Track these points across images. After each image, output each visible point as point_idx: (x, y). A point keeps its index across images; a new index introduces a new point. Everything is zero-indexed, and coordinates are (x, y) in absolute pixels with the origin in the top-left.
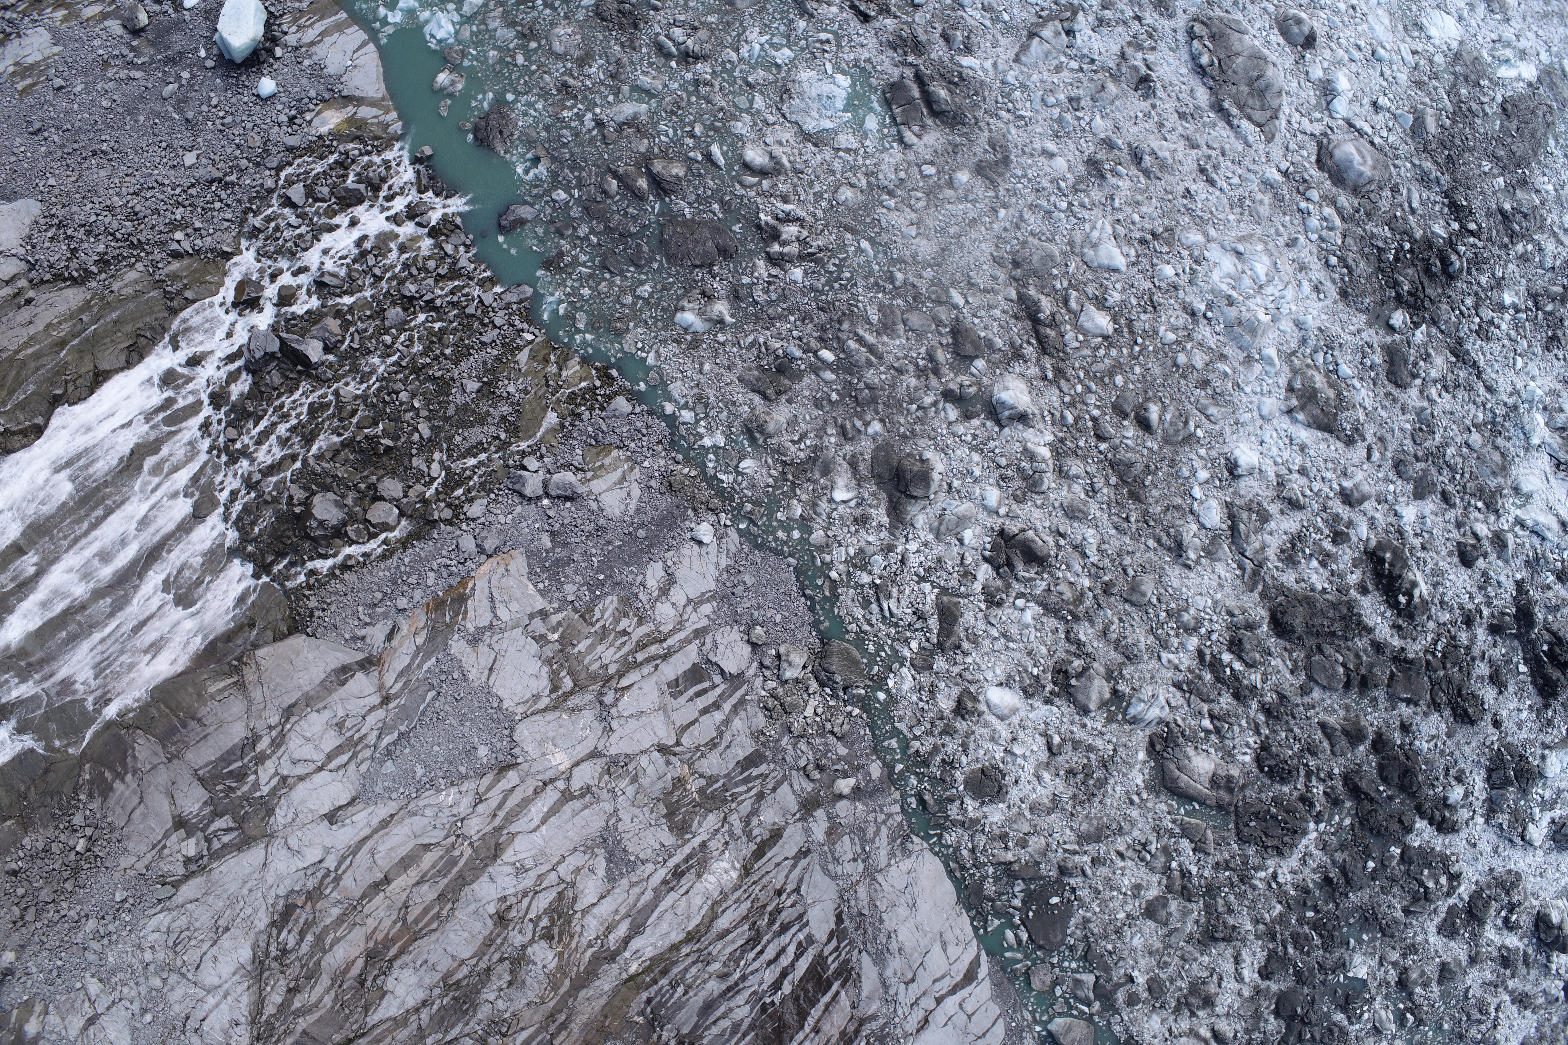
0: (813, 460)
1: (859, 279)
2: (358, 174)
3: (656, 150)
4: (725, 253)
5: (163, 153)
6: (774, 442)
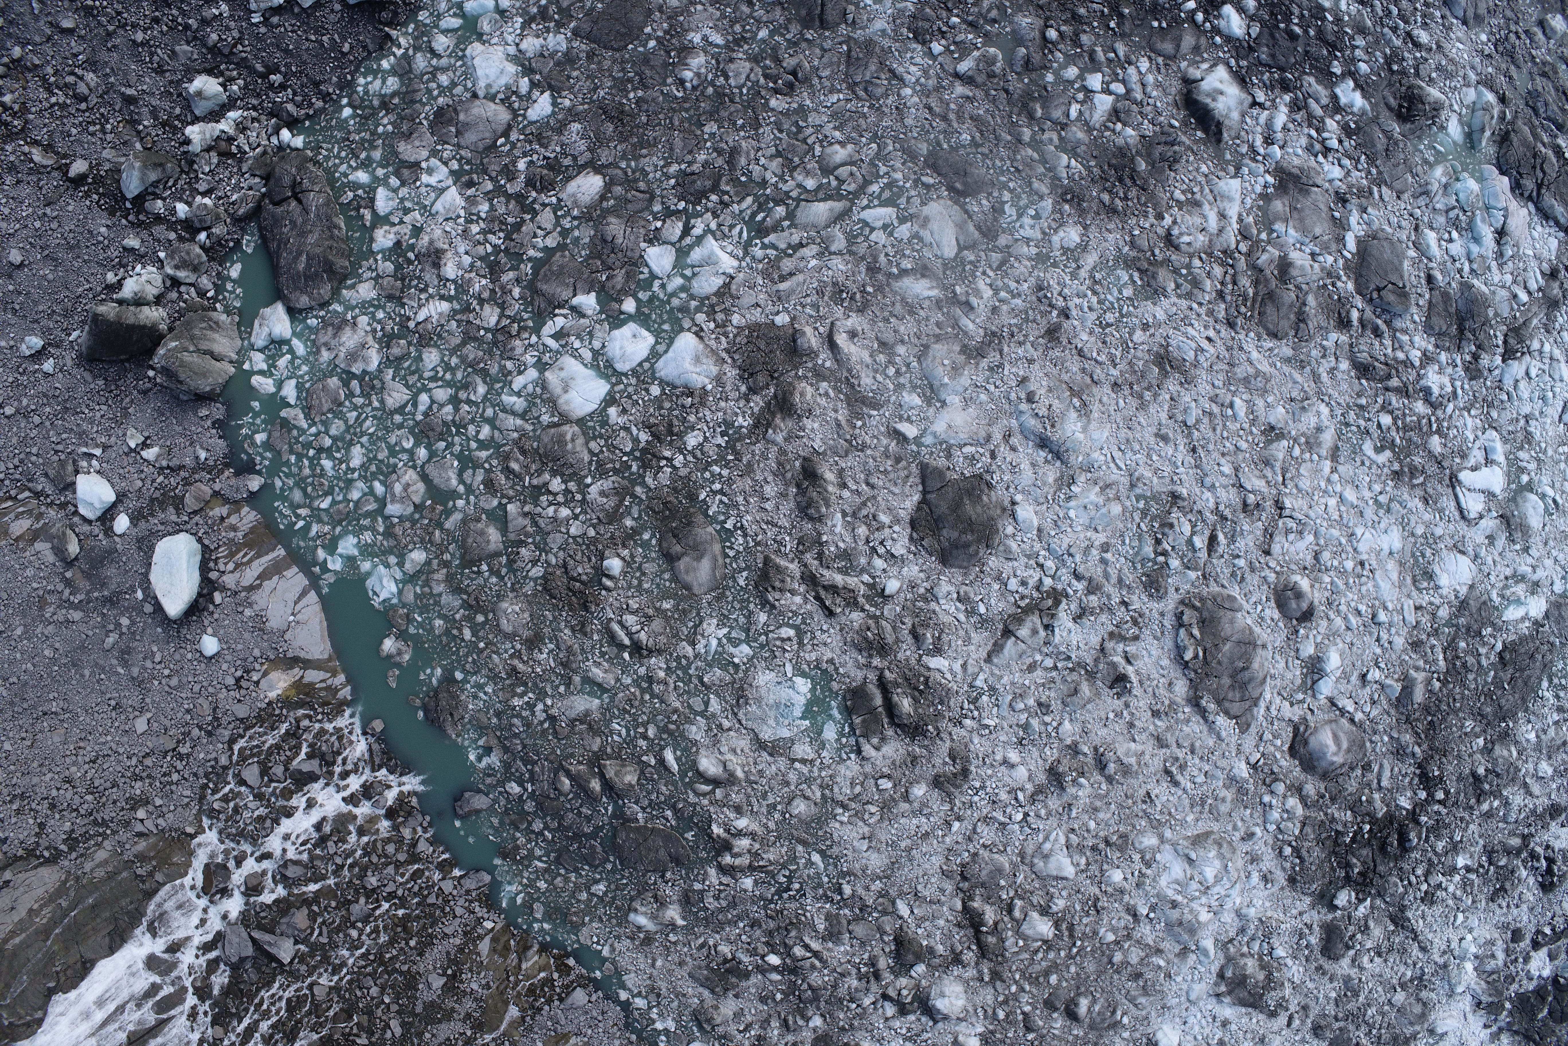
1: (808, 890)
2: (311, 746)
3: (609, 750)
4: (677, 860)
5: (114, 714)
6: (721, 1030)
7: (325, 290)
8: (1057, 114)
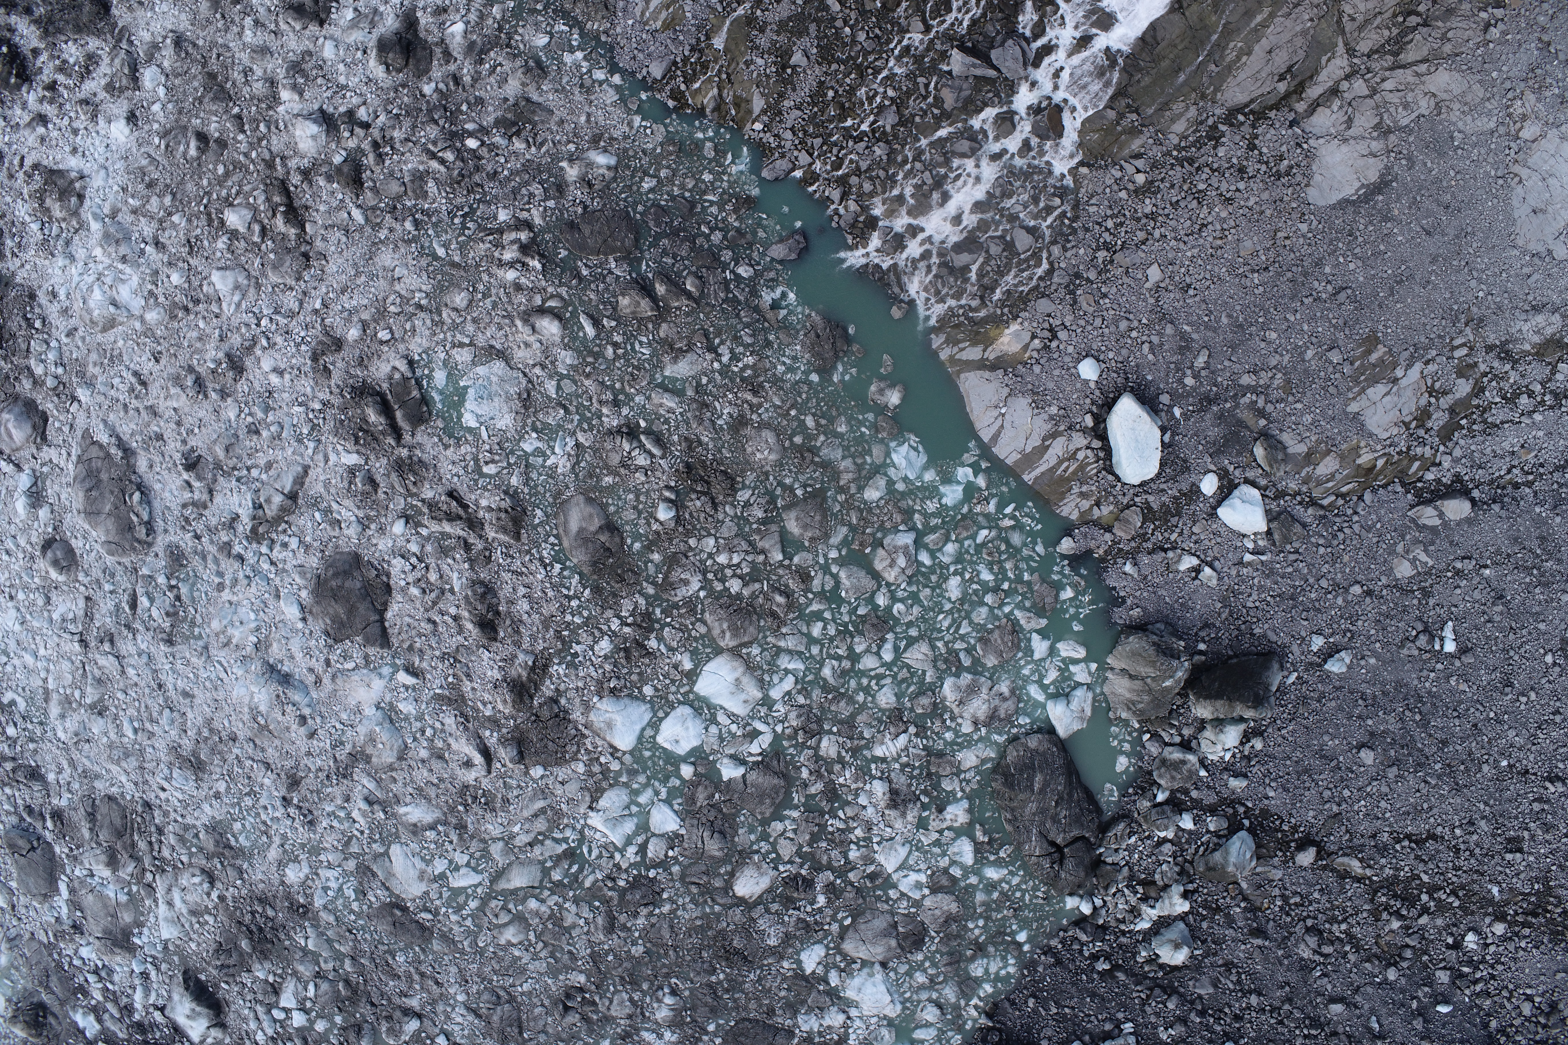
0: (484, 51)
1: (446, 218)
2: (966, 280)
3: (650, 326)
4: (572, 226)
5: (1188, 280)
6: (519, 63)
7: (1012, 755)
8: (325, 986)
